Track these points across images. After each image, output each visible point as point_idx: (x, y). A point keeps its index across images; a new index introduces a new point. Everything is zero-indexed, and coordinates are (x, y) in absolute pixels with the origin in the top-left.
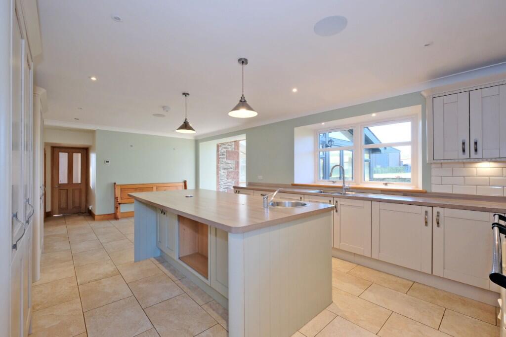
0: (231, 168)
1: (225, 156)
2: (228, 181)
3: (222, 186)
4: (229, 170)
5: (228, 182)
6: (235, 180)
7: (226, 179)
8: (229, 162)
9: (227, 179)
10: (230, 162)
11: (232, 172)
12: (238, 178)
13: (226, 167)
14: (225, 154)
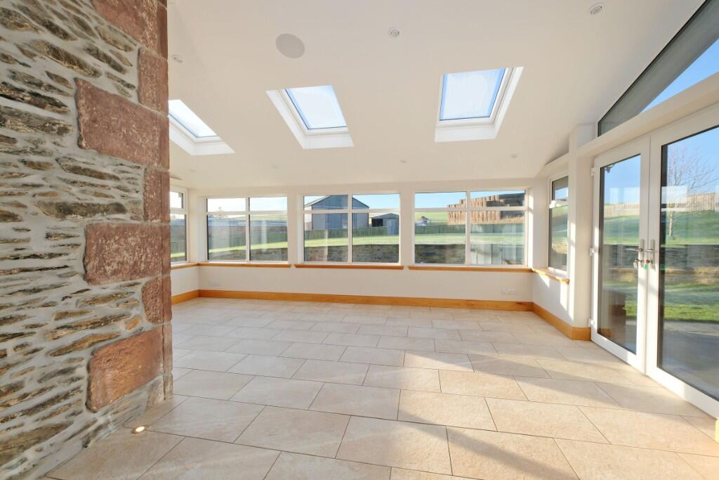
0: (119, 209)
1: (69, 120)
2: (96, 290)
3: (33, 341)
4: (99, 218)
5: (95, 300)
6: (144, 281)
7: (77, 283)
8: (104, 164)
9: (86, 277)
10: (109, 170)
11: (123, 231)
12: (166, 269)
13: (72, 195)
14: (70, 103)
